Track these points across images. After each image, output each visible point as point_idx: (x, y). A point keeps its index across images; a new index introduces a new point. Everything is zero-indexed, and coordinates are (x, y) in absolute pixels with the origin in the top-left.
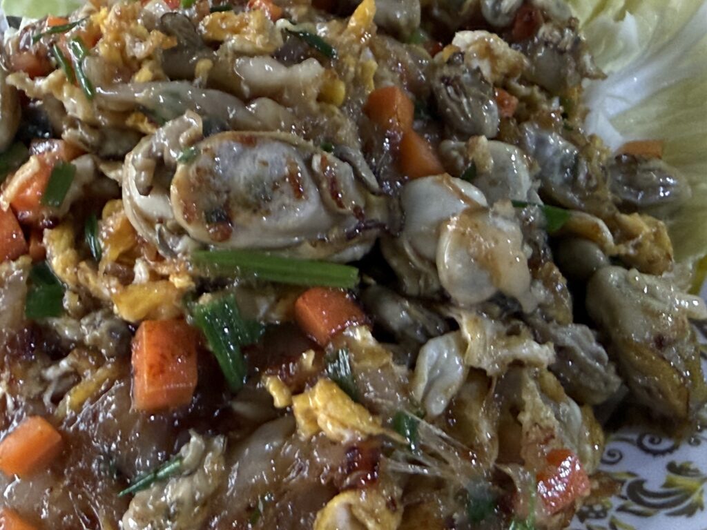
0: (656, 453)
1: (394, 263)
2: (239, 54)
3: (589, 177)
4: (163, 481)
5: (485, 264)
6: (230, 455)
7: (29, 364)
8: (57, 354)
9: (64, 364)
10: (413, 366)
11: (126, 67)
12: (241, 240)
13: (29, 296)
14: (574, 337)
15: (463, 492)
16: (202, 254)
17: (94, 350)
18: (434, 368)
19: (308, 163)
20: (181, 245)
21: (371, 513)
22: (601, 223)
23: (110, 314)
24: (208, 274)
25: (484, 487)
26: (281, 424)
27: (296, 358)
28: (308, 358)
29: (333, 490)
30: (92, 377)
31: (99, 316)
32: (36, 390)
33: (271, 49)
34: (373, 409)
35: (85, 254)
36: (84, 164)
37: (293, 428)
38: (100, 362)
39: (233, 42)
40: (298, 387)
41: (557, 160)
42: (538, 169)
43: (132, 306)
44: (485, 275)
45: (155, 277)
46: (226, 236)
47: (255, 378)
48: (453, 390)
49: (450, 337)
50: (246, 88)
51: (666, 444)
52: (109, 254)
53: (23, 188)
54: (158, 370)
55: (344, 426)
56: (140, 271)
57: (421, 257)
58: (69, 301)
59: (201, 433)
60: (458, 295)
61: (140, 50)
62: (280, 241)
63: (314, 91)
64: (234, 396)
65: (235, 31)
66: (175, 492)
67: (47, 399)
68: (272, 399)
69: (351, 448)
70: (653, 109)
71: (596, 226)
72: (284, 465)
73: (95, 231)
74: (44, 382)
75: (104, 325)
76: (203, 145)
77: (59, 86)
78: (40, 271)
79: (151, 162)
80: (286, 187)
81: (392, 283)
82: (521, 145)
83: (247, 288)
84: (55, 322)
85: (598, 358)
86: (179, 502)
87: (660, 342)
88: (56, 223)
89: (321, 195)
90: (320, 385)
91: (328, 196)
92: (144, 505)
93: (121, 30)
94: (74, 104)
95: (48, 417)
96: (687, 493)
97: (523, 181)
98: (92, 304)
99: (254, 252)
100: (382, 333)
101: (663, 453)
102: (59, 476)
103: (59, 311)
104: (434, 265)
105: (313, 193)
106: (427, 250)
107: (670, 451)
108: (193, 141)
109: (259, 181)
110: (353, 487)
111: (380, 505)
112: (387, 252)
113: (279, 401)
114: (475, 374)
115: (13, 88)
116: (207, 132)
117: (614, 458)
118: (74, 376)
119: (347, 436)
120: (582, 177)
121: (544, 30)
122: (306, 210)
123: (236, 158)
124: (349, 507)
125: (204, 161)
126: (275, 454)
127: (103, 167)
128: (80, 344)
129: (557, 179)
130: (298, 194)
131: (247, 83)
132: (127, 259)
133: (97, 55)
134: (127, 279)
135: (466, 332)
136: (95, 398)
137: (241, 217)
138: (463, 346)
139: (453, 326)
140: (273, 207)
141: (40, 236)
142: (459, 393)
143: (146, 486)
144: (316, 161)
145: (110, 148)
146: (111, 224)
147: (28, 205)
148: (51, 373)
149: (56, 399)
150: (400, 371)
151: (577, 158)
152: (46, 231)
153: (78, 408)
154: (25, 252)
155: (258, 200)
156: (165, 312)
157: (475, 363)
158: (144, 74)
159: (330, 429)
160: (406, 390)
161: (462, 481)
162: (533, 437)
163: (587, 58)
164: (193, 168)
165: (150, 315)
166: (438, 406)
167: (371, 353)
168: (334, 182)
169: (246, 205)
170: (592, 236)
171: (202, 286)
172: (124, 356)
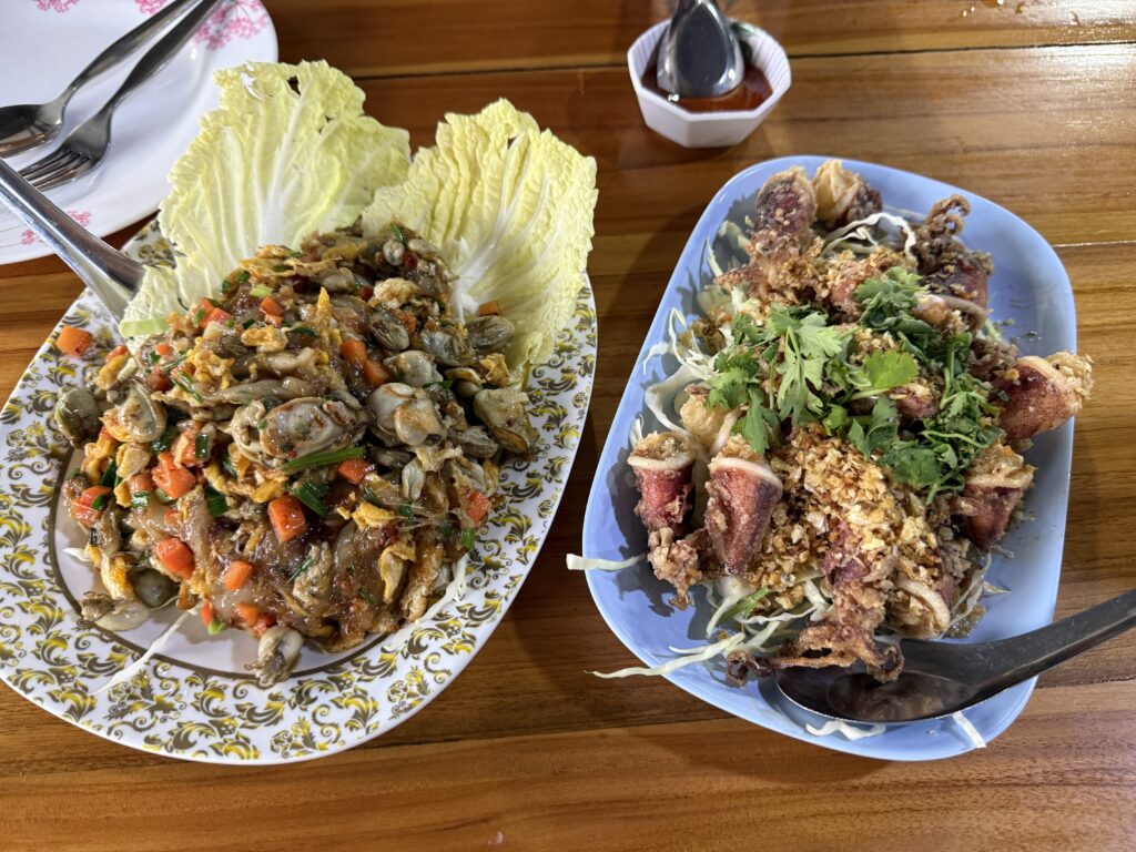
0: (521, 470)
1: (378, 435)
2: (268, 354)
3: (460, 348)
4: (306, 570)
5: (417, 426)
6: (332, 548)
7: (222, 539)
8: (233, 526)
9: (239, 532)
10: (400, 482)
11: (215, 382)
12: (302, 453)
13: (209, 505)
14: (471, 436)
15: (438, 528)
16: (287, 466)
17: (251, 520)
18: (409, 479)
19: (321, 408)
20: (275, 462)
21: (401, 552)
22: (471, 371)
23: (252, 502)
24: (292, 472)
25: (446, 523)
26: (348, 526)
27: (347, 497)
28: (352, 496)
29: (382, 548)
30: (255, 534)
31: (246, 504)
32: (230, 548)
33: (283, 347)
34: (388, 508)
35: (228, 476)
36: (208, 429)
37: (356, 527)
38: (256, 526)
39: (263, 347)
40: (353, 509)
41: (443, 346)
42: (433, 358)
43: (262, 496)
44: (419, 432)
45: (268, 481)
46: (295, 455)
47: (331, 509)
48: (422, 485)
49: (413, 462)
50: (278, 372)
51: (525, 464)
52: (240, 473)
53: (184, 454)
54: (285, 522)
55: (378, 521)
56: (259, 477)
57: (389, 430)
58: (230, 501)
59: (315, 544)
60: (411, 443)
61: (218, 372)
62: (323, 446)
63: (312, 364)
64: (325, 519)
65: (262, 339)
66: (313, 573)
67: (237, 550)
68: (342, 517)
69: (384, 529)
70: (490, 279)
71: (470, 375)
72: (356, 545)
73: (228, 462)
74: (233, 543)
75: (252, 508)
76: (268, 417)
77: (180, 394)
78: (208, 490)
79: (245, 430)
80: (315, 424)
81: (380, 445)
82: (422, 349)
83: (313, 471)
84: (226, 514)
85: (484, 439)
86: (316, 577)
87: (510, 423)
88: (206, 465)
89: (332, 419)
90: (362, 506)
91: (336, 420)
92: (301, 583)
93: (204, 364)
94: (193, 402)
95: (241, 559)
96: (536, 485)
97: (428, 369)
98: (241, 500)
99: (309, 455)
100: (382, 470)
101: (524, 469)
102: (256, 582)
103: (226, 508)
104: (394, 430)
105: (329, 422)
106: (391, 427)
107: (526, 467)
108: (262, 416)
109: (302, 426)
110: (390, 544)
111: (404, 546)
112: (374, 431)
113: (346, 517)
114: (428, 473)
115: (157, 401)
116: (267, 410)
117: (505, 477)
118: (247, 535)
119: (380, 525)
120: (457, 350)
121: (421, 265)
122: (330, 428)
123: (287, 418)
124: (391, 553)
125: (271, 425)
126: (352, 542)
127: (219, 428)
128: (242, 520)
129: (445, 355)
130: (321, 425)
131: (278, 369)
132: (250, 473)
133: (197, 381)
134: (253, 483)
135: (419, 457)
136: (261, 542)
137: (299, 444)
138: (420, 463)
139: (414, 455)
140: (313, 434)
141: (201, 473)
142: (425, 484)
143: (298, 574)
144: (325, 406)
145: (219, 417)
146: (234, 458)
147: (190, 461)
148: (234, 538)
149: (242, 548)
150: (395, 487)
151: (451, 342)
152: (204, 470)
153: (253, 549)
154: (197, 483)
155: (304, 433)
156: (279, 494)
157: (427, 469)
158: (225, 384)
159: (373, 524)
160: (400, 494)
161: (436, 523)
162: (460, 493)
163: (446, 272)
164: (267, 431)
165: (272, 498)
166: (417, 495)
167: (380, 484)
168: (337, 414)
169: (299, 439)
170: (469, 379)
171: (292, 479)
172: (266, 519)
